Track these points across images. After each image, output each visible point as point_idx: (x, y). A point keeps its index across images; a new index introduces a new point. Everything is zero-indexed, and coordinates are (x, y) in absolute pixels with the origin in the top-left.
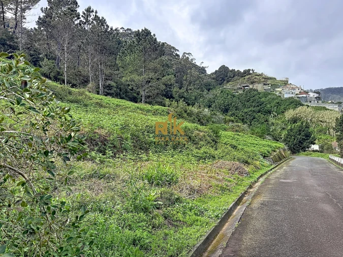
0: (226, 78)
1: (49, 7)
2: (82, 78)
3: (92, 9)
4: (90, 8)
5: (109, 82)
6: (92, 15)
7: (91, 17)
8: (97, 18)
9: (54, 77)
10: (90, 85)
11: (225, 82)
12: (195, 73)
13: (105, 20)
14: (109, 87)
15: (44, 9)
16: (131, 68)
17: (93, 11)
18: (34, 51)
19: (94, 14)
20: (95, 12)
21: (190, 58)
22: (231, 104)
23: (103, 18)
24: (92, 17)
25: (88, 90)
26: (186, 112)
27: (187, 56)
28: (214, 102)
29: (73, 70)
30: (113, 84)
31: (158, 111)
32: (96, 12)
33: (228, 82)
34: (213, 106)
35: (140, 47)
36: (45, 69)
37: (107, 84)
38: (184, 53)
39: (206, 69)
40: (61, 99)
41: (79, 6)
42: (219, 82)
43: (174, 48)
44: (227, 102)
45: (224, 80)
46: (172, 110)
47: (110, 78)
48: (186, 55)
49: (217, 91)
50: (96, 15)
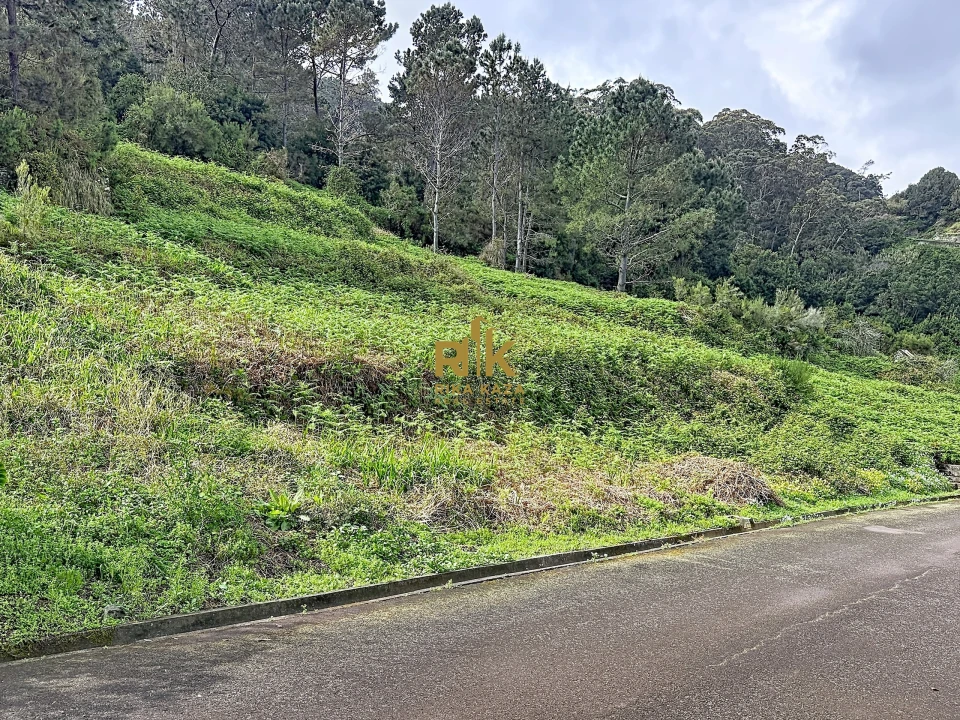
0: (944, 211)
1: (414, 48)
2: (478, 228)
3: (506, 43)
4: (502, 40)
5: (541, 236)
6: (508, 57)
7: (504, 65)
8: (519, 64)
9: (411, 227)
10: (490, 245)
11: (941, 221)
12: (829, 195)
13: (541, 68)
14: (542, 250)
15: (402, 55)
16: (590, 195)
17: (509, 47)
18: (373, 165)
19: (512, 53)
20: (514, 47)
21: (819, 150)
22: (945, 295)
23: (537, 62)
24: (507, 62)
25: (485, 259)
26: (737, 316)
27: (809, 145)
28: (886, 286)
29: (456, 209)
30: (550, 240)
31: (646, 313)
32: (518, 49)
33: (950, 221)
34: (879, 299)
35: (617, 135)
36: (389, 210)
37: (535, 241)
38: (799, 139)
39: (882, 183)
40: (373, 281)
41: (486, 35)
42: (916, 224)
43: (769, 124)
44: (929, 286)
45: (937, 217)
46: (694, 308)
47: (547, 225)
48: (805, 141)
49: (906, 253)
50: (515, 57)
